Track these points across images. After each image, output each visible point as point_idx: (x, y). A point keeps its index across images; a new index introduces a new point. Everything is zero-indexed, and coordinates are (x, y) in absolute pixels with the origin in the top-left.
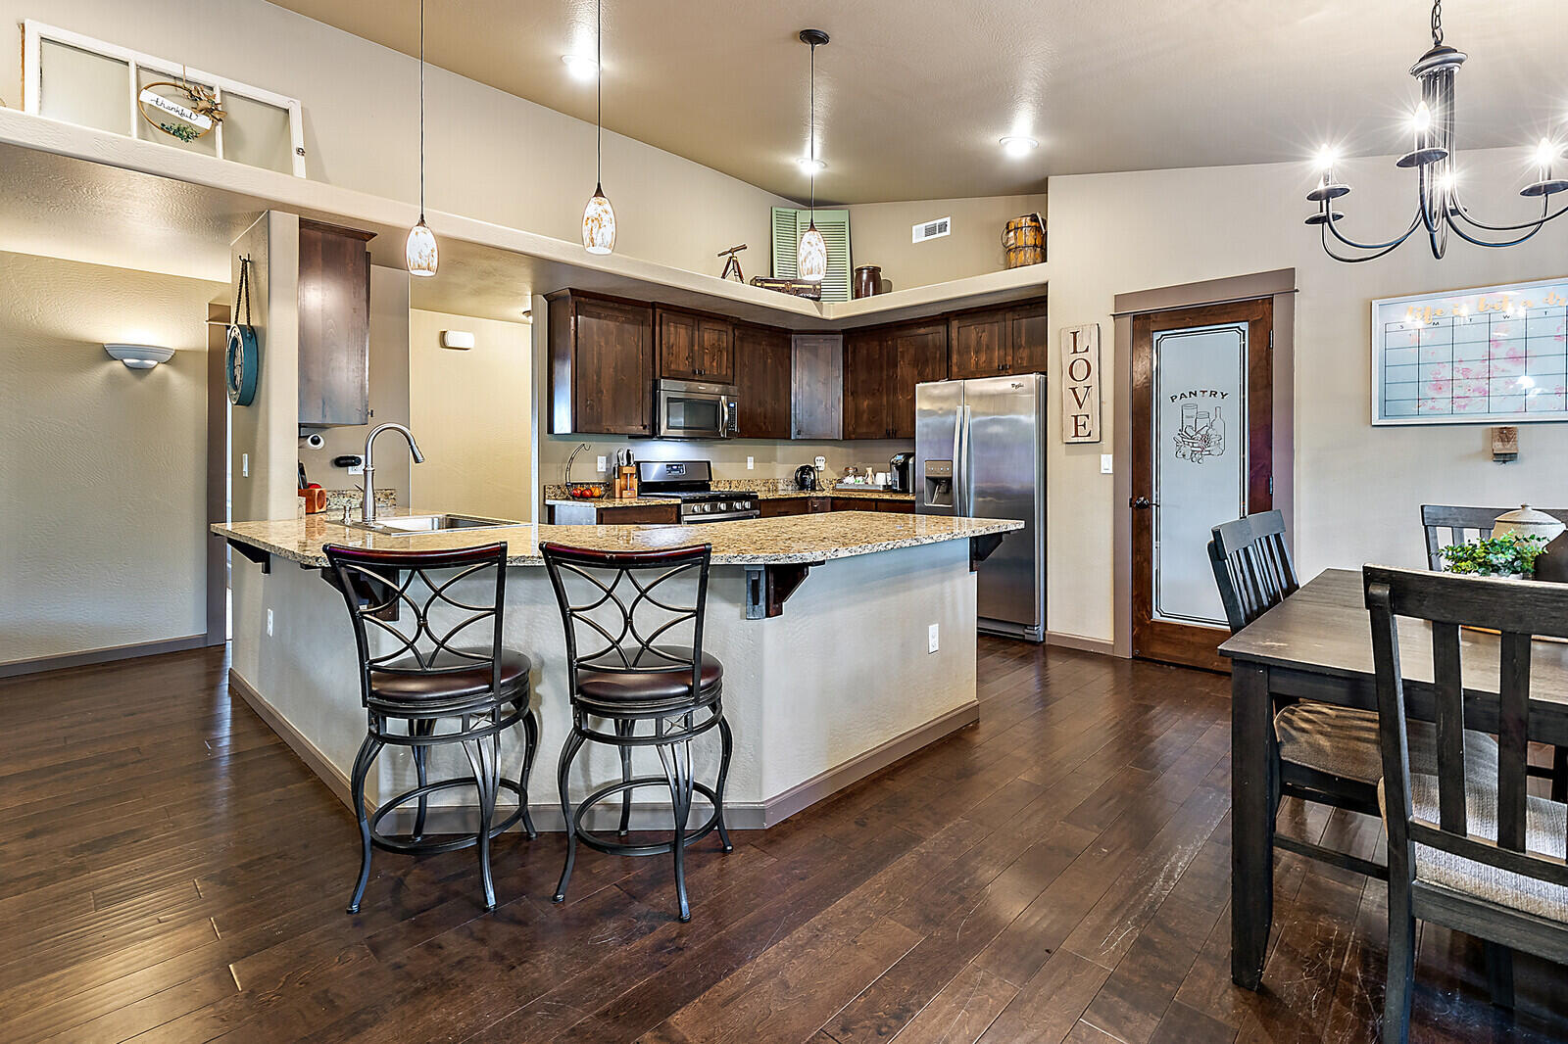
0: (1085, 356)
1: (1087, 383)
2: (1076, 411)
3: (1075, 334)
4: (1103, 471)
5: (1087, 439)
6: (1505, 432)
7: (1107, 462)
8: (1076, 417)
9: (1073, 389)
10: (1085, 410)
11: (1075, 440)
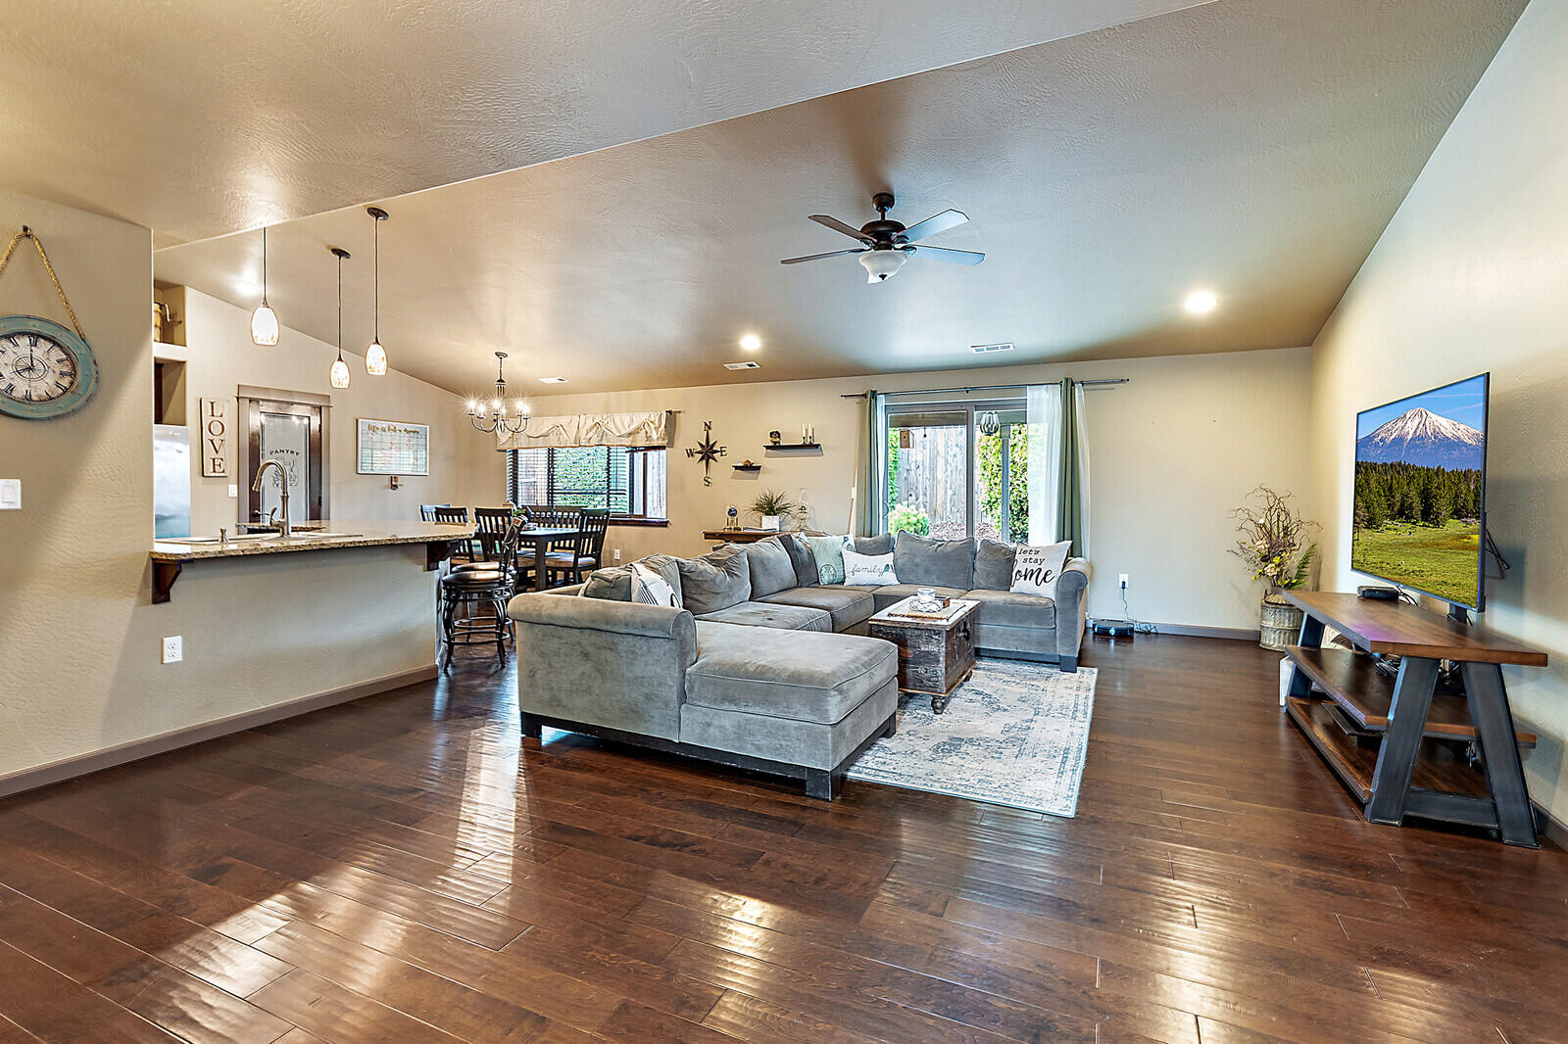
0: (220, 419)
1: (222, 437)
2: (213, 455)
3: (212, 403)
4: (230, 495)
5: (223, 474)
6: (394, 478)
7: (233, 490)
8: (214, 460)
9: (212, 441)
10: (220, 455)
11: (213, 474)
